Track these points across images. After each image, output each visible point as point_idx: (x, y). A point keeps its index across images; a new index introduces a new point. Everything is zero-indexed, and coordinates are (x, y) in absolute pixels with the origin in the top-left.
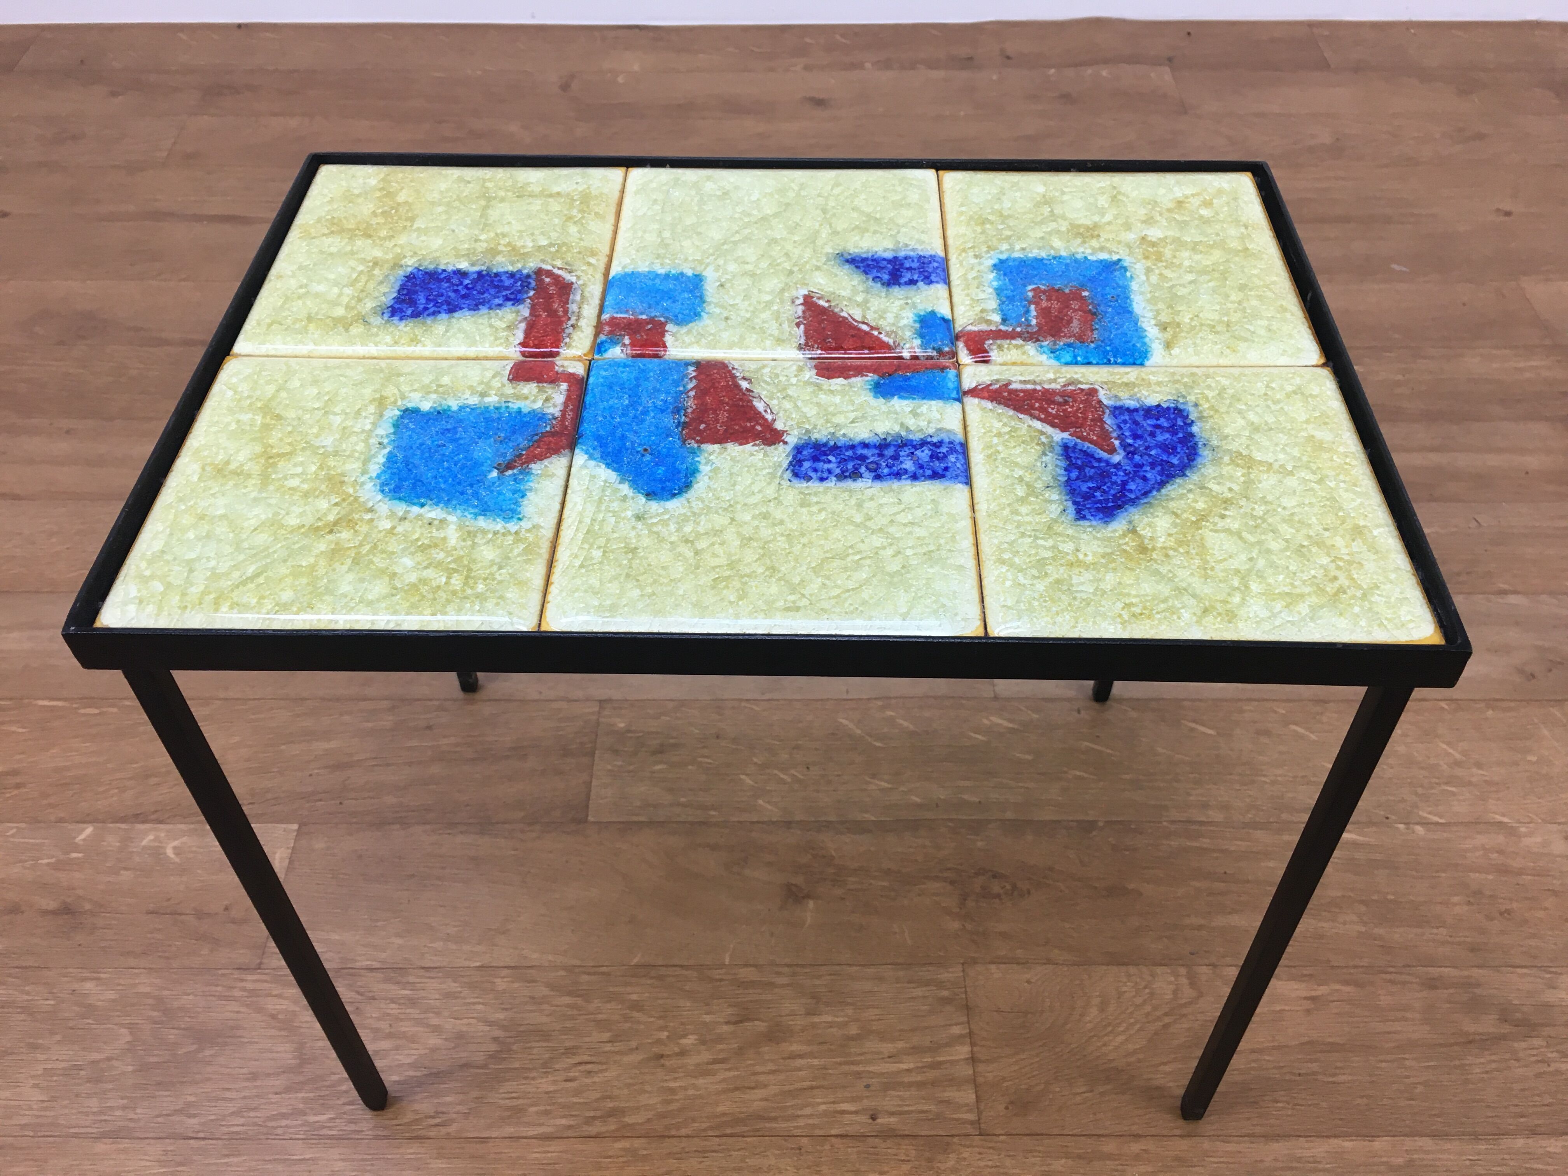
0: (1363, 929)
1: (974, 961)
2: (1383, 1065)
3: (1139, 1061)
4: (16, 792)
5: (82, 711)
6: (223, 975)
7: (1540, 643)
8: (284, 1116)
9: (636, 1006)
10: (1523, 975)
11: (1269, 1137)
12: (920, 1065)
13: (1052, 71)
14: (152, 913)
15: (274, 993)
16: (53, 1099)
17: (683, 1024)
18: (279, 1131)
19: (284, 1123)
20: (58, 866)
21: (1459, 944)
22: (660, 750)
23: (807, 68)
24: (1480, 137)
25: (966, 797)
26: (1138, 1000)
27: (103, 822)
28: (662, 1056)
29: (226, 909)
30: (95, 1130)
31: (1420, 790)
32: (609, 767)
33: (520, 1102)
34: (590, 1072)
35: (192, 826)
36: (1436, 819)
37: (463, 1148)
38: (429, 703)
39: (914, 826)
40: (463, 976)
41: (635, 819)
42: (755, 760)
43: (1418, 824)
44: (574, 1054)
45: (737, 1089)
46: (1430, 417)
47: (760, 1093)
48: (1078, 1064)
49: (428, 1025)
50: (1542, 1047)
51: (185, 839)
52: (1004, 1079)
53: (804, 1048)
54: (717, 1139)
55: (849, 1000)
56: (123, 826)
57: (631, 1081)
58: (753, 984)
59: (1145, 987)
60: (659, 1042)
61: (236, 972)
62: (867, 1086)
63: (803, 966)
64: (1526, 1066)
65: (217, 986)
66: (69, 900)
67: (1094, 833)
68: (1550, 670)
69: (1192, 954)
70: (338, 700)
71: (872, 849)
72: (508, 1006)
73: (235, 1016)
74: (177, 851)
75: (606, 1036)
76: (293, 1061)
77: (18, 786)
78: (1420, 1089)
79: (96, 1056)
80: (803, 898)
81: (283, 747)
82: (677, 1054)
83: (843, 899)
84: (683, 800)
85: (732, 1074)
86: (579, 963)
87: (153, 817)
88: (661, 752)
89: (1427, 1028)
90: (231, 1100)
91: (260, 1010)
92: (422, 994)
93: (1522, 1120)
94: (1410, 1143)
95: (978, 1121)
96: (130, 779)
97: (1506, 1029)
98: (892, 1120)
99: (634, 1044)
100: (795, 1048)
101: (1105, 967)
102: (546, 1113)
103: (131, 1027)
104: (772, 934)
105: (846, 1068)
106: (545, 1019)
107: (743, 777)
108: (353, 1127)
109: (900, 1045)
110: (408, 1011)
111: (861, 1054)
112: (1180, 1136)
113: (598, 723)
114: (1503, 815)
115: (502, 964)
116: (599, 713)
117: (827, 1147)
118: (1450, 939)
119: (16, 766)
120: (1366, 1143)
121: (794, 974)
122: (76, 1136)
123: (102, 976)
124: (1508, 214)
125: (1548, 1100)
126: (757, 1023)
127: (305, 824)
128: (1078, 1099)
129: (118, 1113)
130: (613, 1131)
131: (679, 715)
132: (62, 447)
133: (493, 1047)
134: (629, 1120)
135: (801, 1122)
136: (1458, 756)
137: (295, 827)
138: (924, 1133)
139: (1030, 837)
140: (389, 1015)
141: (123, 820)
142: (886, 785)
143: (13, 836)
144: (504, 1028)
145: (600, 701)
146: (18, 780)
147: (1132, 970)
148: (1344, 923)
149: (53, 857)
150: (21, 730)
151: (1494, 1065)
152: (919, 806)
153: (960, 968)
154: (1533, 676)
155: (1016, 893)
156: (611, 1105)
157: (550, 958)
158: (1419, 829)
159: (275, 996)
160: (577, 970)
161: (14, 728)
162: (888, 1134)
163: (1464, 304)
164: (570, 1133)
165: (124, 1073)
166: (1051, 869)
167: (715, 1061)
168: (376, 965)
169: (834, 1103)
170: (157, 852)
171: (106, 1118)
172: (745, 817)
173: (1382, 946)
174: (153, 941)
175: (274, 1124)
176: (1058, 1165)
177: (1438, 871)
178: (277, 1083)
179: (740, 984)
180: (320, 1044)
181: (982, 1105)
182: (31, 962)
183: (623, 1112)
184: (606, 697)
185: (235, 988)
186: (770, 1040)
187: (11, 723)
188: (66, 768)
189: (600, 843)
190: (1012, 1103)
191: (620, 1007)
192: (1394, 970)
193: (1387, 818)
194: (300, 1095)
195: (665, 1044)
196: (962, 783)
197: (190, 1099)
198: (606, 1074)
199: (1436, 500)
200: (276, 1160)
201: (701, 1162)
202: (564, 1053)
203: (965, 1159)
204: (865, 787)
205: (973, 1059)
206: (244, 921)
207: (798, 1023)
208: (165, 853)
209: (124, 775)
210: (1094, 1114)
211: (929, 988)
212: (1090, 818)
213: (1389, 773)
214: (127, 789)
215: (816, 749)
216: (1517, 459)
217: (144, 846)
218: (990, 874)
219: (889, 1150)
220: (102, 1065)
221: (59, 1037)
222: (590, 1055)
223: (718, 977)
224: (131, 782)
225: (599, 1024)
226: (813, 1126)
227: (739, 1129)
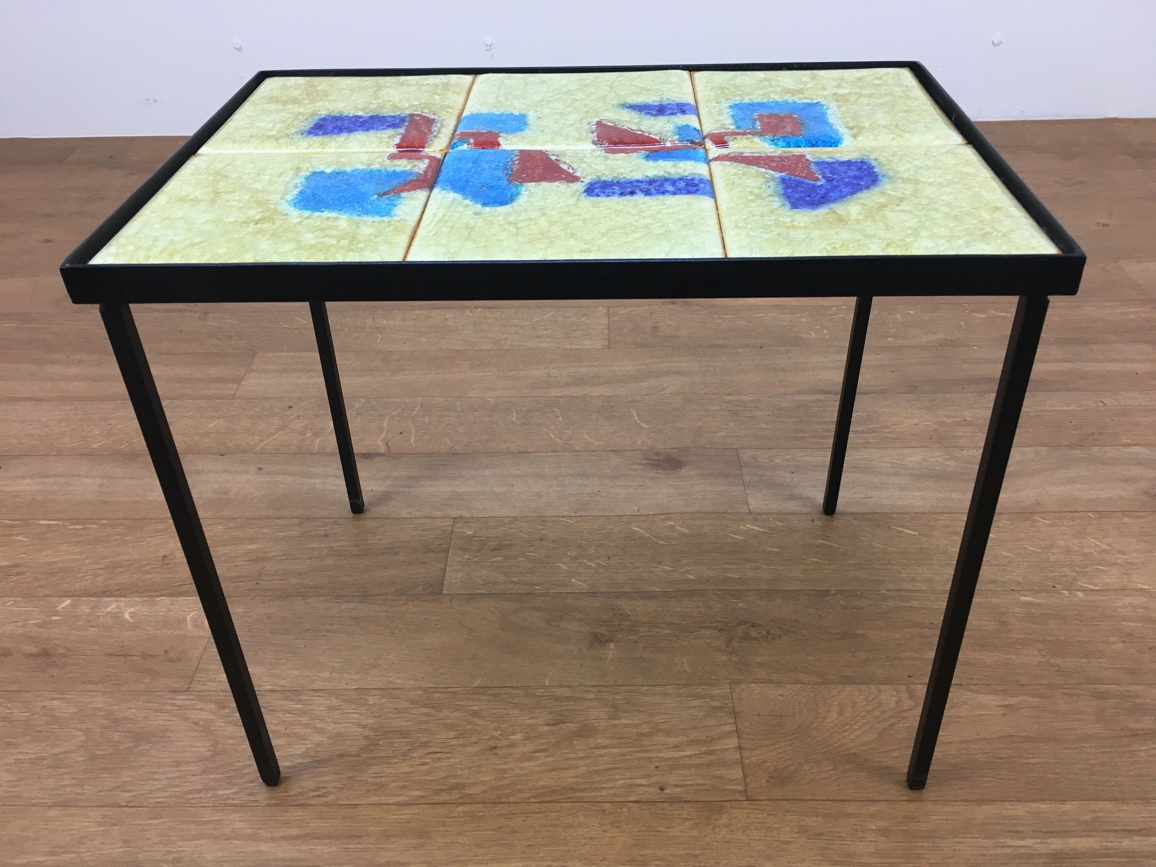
0: (1043, 660)
1: (739, 682)
2: (1066, 751)
3: (872, 749)
5: (71, 527)
6: (159, 696)
8: (199, 791)
9: (476, 714)
11: (980, 802)
12: (699, 752)
14: (109, 655)
15: (199, 707)
16: (21, 780)
17: (512, 726)
18: (193, 801)
19: (198, 796)
20: (43, 625)
21: (1119, 669)
22: (498, 548)
24: (1081, 182)
25: (730, 575)
26: (869, 708)
27: (79, 596)
28: (496, 748)
29: (166, 652)
30: (51, 801)
31: (1078, 569)
32: (460, 559)
33: (384, 779)
34: (438, 759)
35: (145, 599)
36: (1093, 587)
37: (337, 812)
38: (327, 520)
39: (691, 594)
40: (343, 695)
41: (478, 591)
42: (569, 554)
43: (1078, 590)
44: (427, 747)
45: (554, 770)
47: (572, 773)
48: (823, 751)
49: (315, 728)
51: (139, 607)
52: (765, 761)
53: (607, 742)
54: (538, 804)
55: (642, 709)
56: (94, 599)
57: (470, 765)
58: (567, 699)
59: (874, 699)
60: (494, 738)
61: (168, 693)
62: (657, 767)
63: (605, 686)
65: (155, 703)
66: (47, 647)
67: (829, 598)
69: (909, 676)
70: (260, 519)
71: (659, 609)
72: (378, 715)
73: (166, 723)
74: (132, 615)
75: (452, 734)
76: (208, 753)
77: (18, 574)
78: (1098, 768)
79: (56, 750)
80: (606, 642)
81: (218, 548)
82: (507, 746)
83: (636, 642)
84: (515, 579)
85: (550, 759)
86: (433, 686)
87: (117, 593)
88: (499, 550)
89: (1100, 726)
90: (158, 780)
91: (186, 719)
92: (312, 707)
94: (1095, 806)
95: (746, 791)
96: (101, 569)
98: (678, 790)
99: (474, 739)
100: (600, 741)
101: (841, 686)
102: (403, 787)
103: (87, 732)
104: (582, 666)
105: (640, 755)
106: (405, 724)
107: (560, 564)
108: (251, 798)
109: (683, 739)
110: (299, 719)
111: (651, 745)
112: (908, 801)
113: (452, 532)
114: (1144, 584)
115: (373, 687)
116: (453, 525)
117: (625, 809)
118: (1111, 666)
120: (1060, 806)
121: (599, 692)
122: (34, 805)
123: (68, 696)
124: (1106, 225)
126: (570, 725)
127: (230, 597)
128: (825, 775)
129: (69, 789)
130: (457, 799)
131: (512, 526)
132: (75, 370)
133: (365, 742)
134: (467, 791)
135: (604, 793)
136: (1104, 547)
138: (704, 799)
139: (779, 601)
140: (284, 721)
141: (94, 595)
142: (669, 568)
143: (10, 606)
144: (374, 729)
145: (454, 518)
146: (19, 570)
147: (863, 687)
148: (1028, 655)
149: (40, 619)
150: (25, 539)
152: (694, 581)
153: (728, 686)
155: (770, 637)
156: (454, 781)
157: (411, 682)
158: (1080, 594)
159: (199, 709)
160: (431, 690)
161: (20, 538)
162: (673, 800)
164: (422, 801)
165: (77, 762)
166: (796, 621)
167: (536, 751)
168: (278, 688)
169: (630, 779)
170: (117, 617)
171: (59, 792)
172: (562, 590)
173: (1058, 671)
174: (108, 673)
175: (190, 796)
176: (810, 821)
177: (1097, 621)
178: (195, 768)
179: (557, 699)
180: (230, 741)
181: (748, 780)
182: (14, 687)
183: (465, 786)
184: (458, 516)
185: (167, 704)
186: (580, 736)
187: (18, 535)
188: (56, 563)
189: (452, 608)
190: (772, 778)
191: (463, 715)
192: (1069, 686)
193: (1054, 587)
194: (212, 776)
195: (498, 740)
196: (726, 566)
197: (126, 779)
198: (452, 760)
199: (1071, 390)
200: (189, 821)
201: (525, 821)
202: (419, 746)
203: (736, 817)
204: (652, 570)
205: (740, 748)
206: (179, 660)
207: (602, 724)
208: (123, 616)
209: (97, 566)
210: (838, 786)
211: (704, 700)
212: (824, 588)
213: (1053, 558)
214: (100, 575)
215: (615, 547)
216: (1128, 366)
217: (108, 612)
218: (749, 624)
219: (675, 812)
220: (60, 756)
221: (29, 738)
222: (440, 747)
223: (539, 694)
224: (102, 571)
225: (446, 726)
226: (615, 795)
227: (555, 797)
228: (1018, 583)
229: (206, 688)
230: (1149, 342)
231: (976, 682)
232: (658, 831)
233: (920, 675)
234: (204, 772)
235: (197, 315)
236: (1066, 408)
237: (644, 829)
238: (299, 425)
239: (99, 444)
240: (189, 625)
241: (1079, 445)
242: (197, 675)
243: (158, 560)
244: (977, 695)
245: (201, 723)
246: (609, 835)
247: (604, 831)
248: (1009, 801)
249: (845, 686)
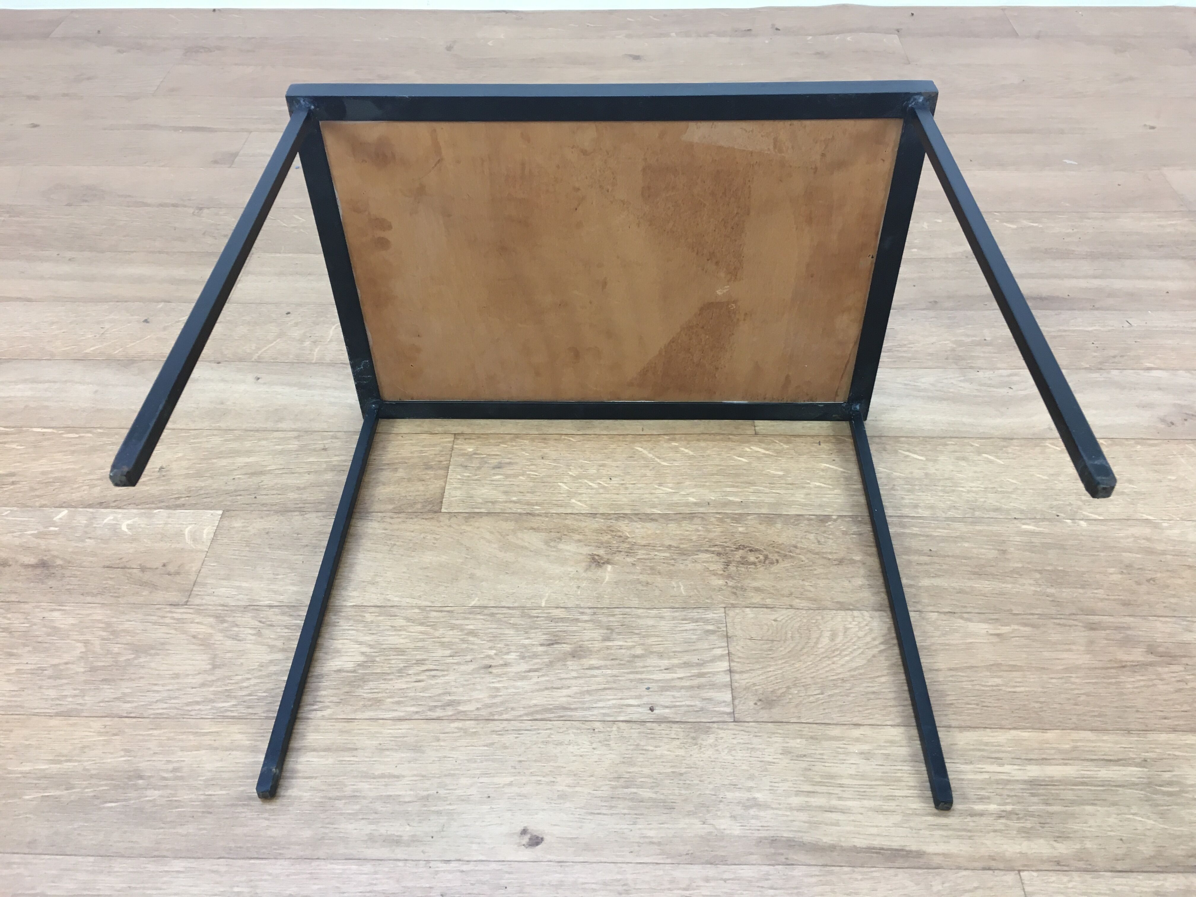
0: (1038, 589)
1: (734, 606)
2: (1053, 681)
3: (861, 674)
4: (12, 487)
5: (65, 436)
6: (158, 609)
7: (1179, 402)
8: (198, 703)
9: (471, 633)
10: (1166, 622)
12: (689, 675)
13: (810, 38)
14: (107, 567)
15: (196, 621)
16: (23, 690)
17: (507, 645)
18: (193, 713)
19: (197, 707)
20: (40, 535)
21: (1114, 600)
22: (499, 466)
23: (629, 36)
24: (1131, 79)
25: (731, 498)
26: (861, 634)
27: (75, 507)
28: (490, 666)
29: (164, 565)
30: (52, 711)
31: (1084, 498)
32: (459, 477)
33: (380, 695)
34: (434, 676)
35: (143, 511)
36: (1097, 517)
37: (334, 726)
38: (325, 433)
39: (692, 516)
41: (477, 510)
42: (571, 473)
43: (1082, 520)
44: (423, 664)
45: (547, 689)
46: (1092, 256)
47: (565, 692)
48: (812, 676)
50: (1181, 671)
51: (136, 519)
52: (754, 685)
53: (600, 663)
54: (530, 722)
55: (637, 631)
56: (91, 510)
57: (465, 683)
58: (562, 620)
59: (867, 625)
60: (489, 657)
61: (167, 607)
62: (648, 689)
63: (601, 608)
64: (1167, 684)
65: (154, 615)
66: (45, 558)
67: (830, 523)
68: (1186, 420)
70: (257, 431)
71: (658, 532)
72: (374, 632)
73: (165, 636)
74: (130, 527)
75: (448, 652)
76: (207, 667)
77: (13, 483)
78: (1083, 698)
79: (57, 661)
80: (603, 563)
81: (215, 461)
82: (502, 665)
83: (634, 564)
84: (514, 499)
85: (543, 679)
86: (430, 604)
87: (114, 504)
88: (499, 468)
89: (1089, 656)
90: (158, 692)
91: (184, 632)
93: (1166, 721)
94: (1075, 735)
95: (733, 712)
96: (98, 479)
97: (1151, 658)
98: (667, 711)
99: (469, 658)
100: (593, 662)
101: (835, 612)
102: (398, 703)
103: (86, 643)
104: (579, 587)
105: (632, 676)
106: (402, 641)
107: (559, 484)
108: (250, 711)
109: (675, 661)
111: (644, 667)
112: (891, 726)
113: (452, 448)
114: (1150, 515)
115: (372, 604)
116: (453, 441)
117: (615, 729)
118: (1107, 597)
119: (13, 471)
120: (1041, 734)
121: (595, 614)
122: (36, 714)
123: (66, 608)
124: (1153, 128)
125: (1186, 707)
126: (564, 645)
127: (228, 511)
128: (812, 699)
129: (70, 699)
130: (451, 716)
131: (514, 443)
132: (65, 269)
133: (362, 658)
134: (461, 708)
135: (595, 712)
137: (220, 512)
138: (690, 720)
139: (779, 526)
140: (282, 636)
141: (90, 506)
142: (670, 490)
143: (7, 516)
144: (371, 646)
145: (455, 434)
146: (14, 479)
147: (857, 614)
148: (1024, 584)
149: (37, 529)
150: (19, 447)
151: (1142, 683)
152: (695, 504)
153: (723, 610)
154: (1172, 424)
155: (767, 562)
156: (449, 698)
157: (408, 600)
158: (1083, 524)
159: (197, 623)
160: (428, 609)
161: (14, 446)
162: (661, 721)
163: (1119, 185)
164: (417, 716)
165: (77, 673)
166: (795, 546)
167: (530, 671)
168: (275, 604)
169: (621, 699)
170: (114, 528)
171: (61, 703)
172: (561, 510)
173: (1053, 601)
174: (107, 586)
175: (189, 708)
176: (796, 743)
177: (1098, 552)
178: (194, 681)
179: (552, 620)
180: (229, 655)
181: (737, 702)
182: (13, 598)
183: (459, 703)
184: (460, 432)
185: (167, 617)
186: (574, 657)
187: (12, 442)
188: (51, 472)
189: (450, 526)
190: (760, 700)
191: (459, 633)
192: (1062, 616)
193: (1058, 516)
194: (211, 689)
195: (493, 659)
196: (728, 489)
197: (128, 691)
198: (447, 678)
199: (1097, 309)
200: (189, 732)
201: (517, 738)
202: (415, 664)
203: (722, 738)
204: (654, 491)
205: (731, 671)
206: (178, 573)
207: (596, 645)
208: (121, 528)
209: (92, 477)
210: (824, 709)
211: (698, 624)
212: (826, 513)
213: (1060, 486)
214: (95, 486)
215: (617, 467)
216: (1160, 284)
217: (105, 524)
218: (748, 549)
219: (663, 732)
220: (61, 667)
221: (30, 648)
222: (435, 665)
223: (536, 615)
224: (99, 481)
225: (443, 645)
226: (605, 715)
227: (548, 716)
228: (1022, 512)
229: (204, 602)
230: (1183, 258)
231: (969, 610)
232: (646, 750)
233: (914, 602)
234: (203, 685)
235: (191, 210)
236: (1090, 329)
237: (632, 747)
238: (296, 333)
239: (92, 349)
240: (187, 538)
241: (1099, 368)
242: (195, 589)
243: (154, 472)
244: (969, 624)
245: (200, 637)
246: (597, 752)
247: (594, 749)
248: (991, 728)
249: (838, 612)
